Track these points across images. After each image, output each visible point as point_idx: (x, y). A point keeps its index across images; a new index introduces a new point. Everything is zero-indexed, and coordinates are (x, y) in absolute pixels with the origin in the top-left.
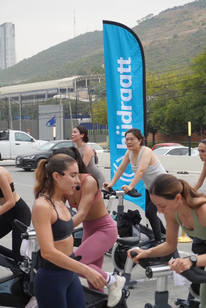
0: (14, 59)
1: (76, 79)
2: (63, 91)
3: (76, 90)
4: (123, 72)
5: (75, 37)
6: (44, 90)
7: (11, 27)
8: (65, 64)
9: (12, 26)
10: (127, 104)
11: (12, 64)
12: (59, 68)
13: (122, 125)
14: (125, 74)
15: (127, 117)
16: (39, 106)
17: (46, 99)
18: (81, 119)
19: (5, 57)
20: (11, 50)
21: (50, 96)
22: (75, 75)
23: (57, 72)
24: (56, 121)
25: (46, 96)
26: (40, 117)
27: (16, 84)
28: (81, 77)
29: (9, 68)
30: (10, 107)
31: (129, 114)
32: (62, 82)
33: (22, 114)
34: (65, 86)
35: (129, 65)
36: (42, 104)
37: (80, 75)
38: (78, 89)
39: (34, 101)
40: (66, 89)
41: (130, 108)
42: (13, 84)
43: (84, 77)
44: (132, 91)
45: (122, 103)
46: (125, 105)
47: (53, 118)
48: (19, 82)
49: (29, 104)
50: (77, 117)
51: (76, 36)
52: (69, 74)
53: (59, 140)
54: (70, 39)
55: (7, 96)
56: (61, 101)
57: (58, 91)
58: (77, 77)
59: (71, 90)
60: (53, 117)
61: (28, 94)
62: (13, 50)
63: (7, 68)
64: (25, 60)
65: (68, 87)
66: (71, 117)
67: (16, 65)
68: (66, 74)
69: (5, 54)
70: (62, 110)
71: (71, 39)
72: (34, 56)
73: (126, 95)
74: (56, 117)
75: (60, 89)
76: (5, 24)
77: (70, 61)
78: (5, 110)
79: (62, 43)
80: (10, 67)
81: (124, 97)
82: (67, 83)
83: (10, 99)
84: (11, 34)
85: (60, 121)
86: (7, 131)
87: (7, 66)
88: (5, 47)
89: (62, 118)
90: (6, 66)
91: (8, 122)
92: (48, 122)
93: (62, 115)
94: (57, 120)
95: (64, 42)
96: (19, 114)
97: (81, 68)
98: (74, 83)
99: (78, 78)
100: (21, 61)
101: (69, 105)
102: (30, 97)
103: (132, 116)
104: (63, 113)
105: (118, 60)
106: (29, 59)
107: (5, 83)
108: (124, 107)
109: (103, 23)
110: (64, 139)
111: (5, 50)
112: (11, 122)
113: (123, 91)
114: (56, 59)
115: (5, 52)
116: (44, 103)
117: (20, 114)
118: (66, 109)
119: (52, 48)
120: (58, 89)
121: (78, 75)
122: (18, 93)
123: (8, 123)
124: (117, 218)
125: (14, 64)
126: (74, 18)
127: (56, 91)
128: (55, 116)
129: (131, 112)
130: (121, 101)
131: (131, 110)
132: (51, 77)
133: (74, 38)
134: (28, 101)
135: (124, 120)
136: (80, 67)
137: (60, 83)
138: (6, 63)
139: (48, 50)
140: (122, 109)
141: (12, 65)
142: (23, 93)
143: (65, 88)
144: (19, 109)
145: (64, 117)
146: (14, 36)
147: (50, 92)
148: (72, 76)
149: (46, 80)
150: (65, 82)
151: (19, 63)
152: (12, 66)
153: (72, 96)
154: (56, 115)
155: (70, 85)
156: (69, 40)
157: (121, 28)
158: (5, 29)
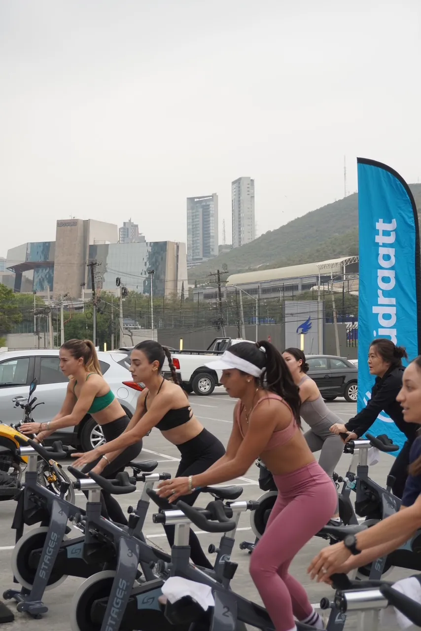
0: (252, 231)
1: (345, 261)
2: (325, 279)
3: (346, 278)
4: (383, 243)
5: (346, 196)
6: (297, 278)
7: (249, 184)
8: (329, 238)
9: (249, 182)
10: (387, 294)
11: (249, 239)
12: (321, 245)
13: (379, 329)
14: (384, 245)
15: (387, 317)
16: (286, 302)
17: (299, 292)
18: (353, 324)
19: (240, 228)
20: (249, 219)
21: (306, 287)
22: (344, 255)
23: (318, 251)
24: (311, 325)
25: (300, 287)
26: (286, 319)
27: (255, 270)
28: (353, 258)
29: (244, 245)
30: (241, 303)
31: (392, 311)
32: (325, 266)
33: (259, 314)
34: (330, 272)
35: (391, 231)
36: (290, 300)
37: (353, 256)
38: (349, 276)
39: (281, 294)
40: (329, 277)
41: (393, 301)
42: (250, 270)
43: (357, 258)
44: (396, 274)
45: (380, 292)
46: (385, 297)
47: (308, 321)
48: (259, 267)
49: (273, 300)
50: (345, 320)
51: (348, 195)
52: (335, 253)
53: (309, 354)
54: (337, 200)
55: (238, 288)
56: (319, 294)
57: (318, 280)
58: (347, 258)
59: (338, 278)
60: (307, 319)
61: (272, 285)
62: (252, 217)
63: (241, 245)
64: (269, 233)
65: (333, 273)
66: (335, 320)
67: (255, 240)
68: (331, 253)
69: (240, 225)
70: (321, 308)
71: (340, 201)
72: (283, 228)
73: (386, 280)
74: (311, 319)
75: (321, 277)
76: (240, 179)
77: (337, 234)
78: (234, 308)
79: (325, 206)
80: (247, 244)
81: (384, 283)
82: (332, 267)
83: (242, 291)
84: (248, 194)
85: (318, 326)
86: (227, 341)
87: (242, 243)
88: (240, 214)
89: (321, 321)
90: (240, 242)
91: (239, 326)
92: (300, 327)
93: (321, 316)
94: (314, 323)
95: (328, 205)
96: (255, 314)
97: (354, 245)
98: (343, 267)
99: (349, 259)
100: (263, 235)
101: (331, 301)
102: (275, 290)
103: (396, 314)
104: (323, 313)
105: (377, 223)
106: (275, 231)
107: (239, 269)
108: (382, 300)
109: (358, 163)
110: (324, 354)
111: (239, 218)
112: (243, 327)
113: (381, 273)
114: (317, 231)
115: (240, 221)
116: (293, 298)
117: (257, 315)
118: (327, 306)
119: (310, 214)
120: (318, 277)
121: (350, 255)
122: (256, 283)
123: (239, 328)
124: (355, 486)
125: (253, 240)
126: (345, 168)
127: (314, 280)
128: (309, 318)
129: (395, 308)
130: (379, 290)
131: (395, 304)
132: (308, 258)
133: (345, 199)
134: (273, 295)
135: (382, 322)
136: (354, 243)
137: (321, 267)
138: (240, 238)
139: (303, 217)
140: (379, 303)
141: (250, 241)
142: (265, 282)
143: (328, 275)
144: (255, 307)
145: (325, 321)
146: (253, 197)
147: (306, 282)
148: (340, 258)
149: (300, 262)
150: (329, 265)
151: (260, 238)
152: (250, 243)
153: (337, 288)
154: (311, 316)
155: (337, 269)
156: (336, 202)
157: (384, 171)
158: (239, 187)
